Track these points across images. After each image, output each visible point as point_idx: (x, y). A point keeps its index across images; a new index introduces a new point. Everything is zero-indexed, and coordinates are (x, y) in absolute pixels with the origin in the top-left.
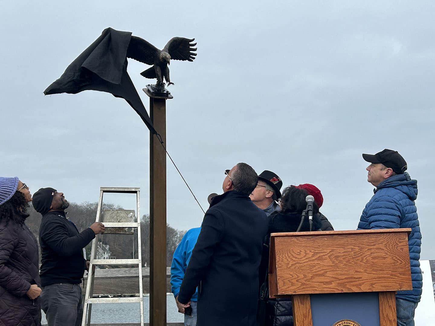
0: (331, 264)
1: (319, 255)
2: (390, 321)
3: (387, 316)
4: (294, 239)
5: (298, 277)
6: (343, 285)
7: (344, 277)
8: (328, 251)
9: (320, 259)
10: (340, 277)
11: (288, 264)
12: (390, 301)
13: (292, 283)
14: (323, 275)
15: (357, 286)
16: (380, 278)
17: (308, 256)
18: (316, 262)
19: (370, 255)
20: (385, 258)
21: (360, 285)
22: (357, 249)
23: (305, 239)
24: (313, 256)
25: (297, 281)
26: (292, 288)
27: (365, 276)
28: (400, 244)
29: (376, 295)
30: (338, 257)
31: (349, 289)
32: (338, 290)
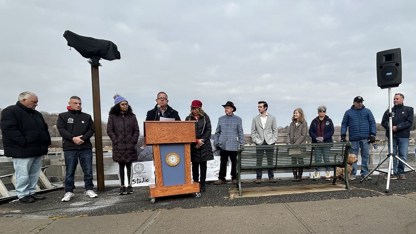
0: (167, 133)
1: (162, 130)
2: (188, 153)
3: (187, 151)
4: (153, 123)
5: (154, 137)
6: (172, 140)
7: (172, 137)
8: (166, 128)
9: (163, 131)
10: (170, 138)
11: (151, 133)
12: (188, 146)
13: (152, 139)
14: (164, 137)
15: (177, 140)
16: (185, 138)
17: (158, 130)
18: (161, 132)
19: (181, 130)
20: (187, 131)
21: (178, 140)
22: (177, 128)
23: (157, 123)
24: (160, 130)
25: (154, 139)
26: (152, 141)
27: (179, 137)
28: (192, 126)
29: (183, 144)
30: (170, 130)
31: (174, 142)
32: (170, 142)
